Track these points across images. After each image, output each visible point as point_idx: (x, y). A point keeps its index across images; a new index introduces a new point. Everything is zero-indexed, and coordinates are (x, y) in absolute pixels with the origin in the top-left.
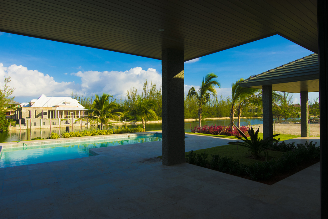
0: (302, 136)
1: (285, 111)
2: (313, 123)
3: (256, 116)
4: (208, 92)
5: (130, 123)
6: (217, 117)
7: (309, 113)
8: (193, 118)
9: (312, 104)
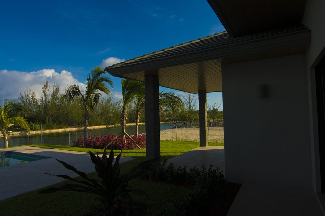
0: (201, 146)
1: (190, 116)
2: (212, 126)
3: (167, 121)
4: (98, 91)
5: (19, 134)
6: (130, 123)
7: (208, 118)
8: (105, 125)
9: (211, 110)
